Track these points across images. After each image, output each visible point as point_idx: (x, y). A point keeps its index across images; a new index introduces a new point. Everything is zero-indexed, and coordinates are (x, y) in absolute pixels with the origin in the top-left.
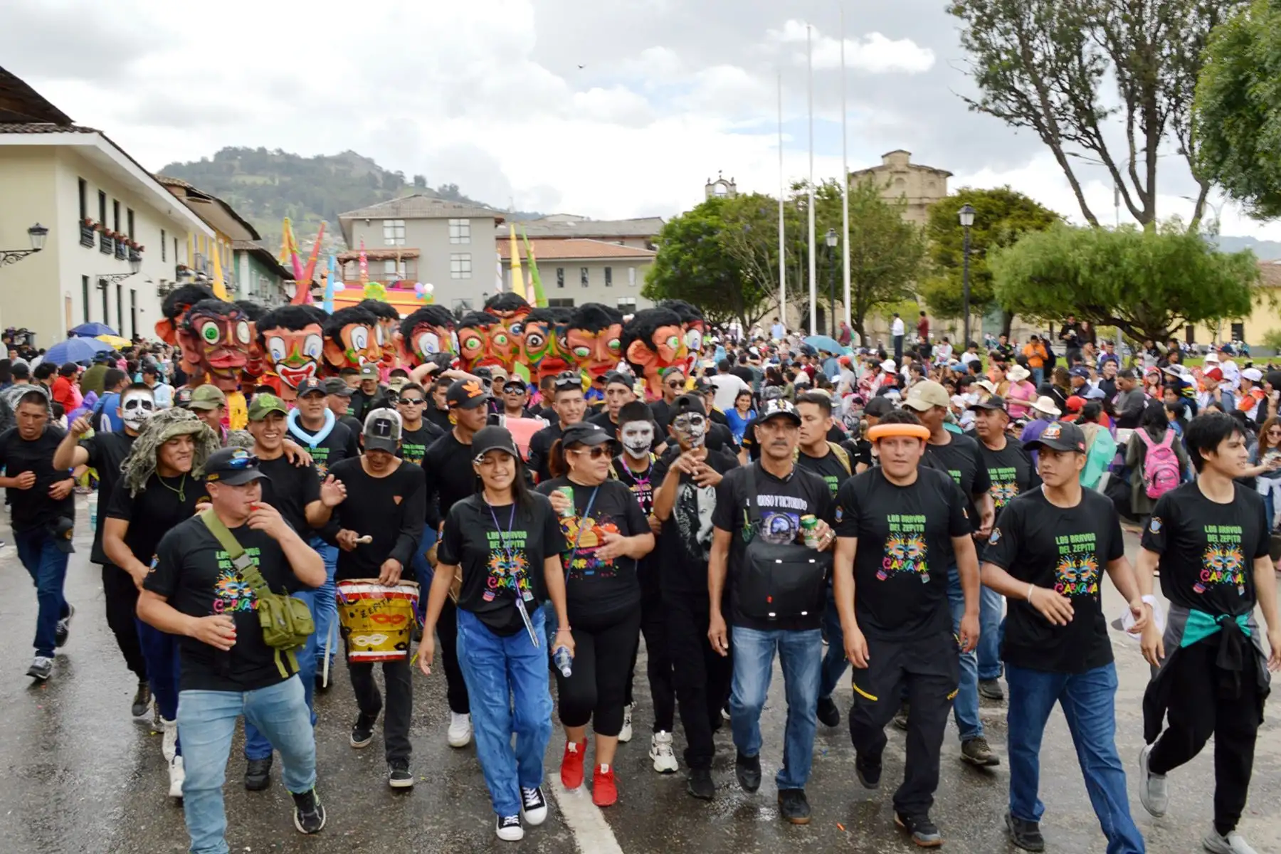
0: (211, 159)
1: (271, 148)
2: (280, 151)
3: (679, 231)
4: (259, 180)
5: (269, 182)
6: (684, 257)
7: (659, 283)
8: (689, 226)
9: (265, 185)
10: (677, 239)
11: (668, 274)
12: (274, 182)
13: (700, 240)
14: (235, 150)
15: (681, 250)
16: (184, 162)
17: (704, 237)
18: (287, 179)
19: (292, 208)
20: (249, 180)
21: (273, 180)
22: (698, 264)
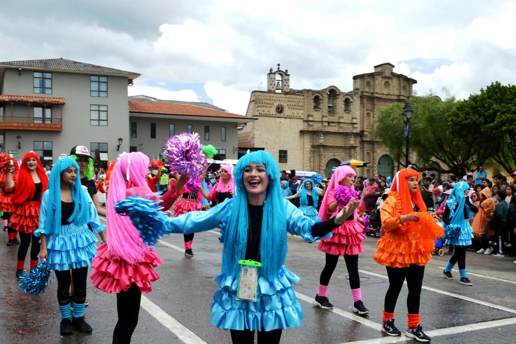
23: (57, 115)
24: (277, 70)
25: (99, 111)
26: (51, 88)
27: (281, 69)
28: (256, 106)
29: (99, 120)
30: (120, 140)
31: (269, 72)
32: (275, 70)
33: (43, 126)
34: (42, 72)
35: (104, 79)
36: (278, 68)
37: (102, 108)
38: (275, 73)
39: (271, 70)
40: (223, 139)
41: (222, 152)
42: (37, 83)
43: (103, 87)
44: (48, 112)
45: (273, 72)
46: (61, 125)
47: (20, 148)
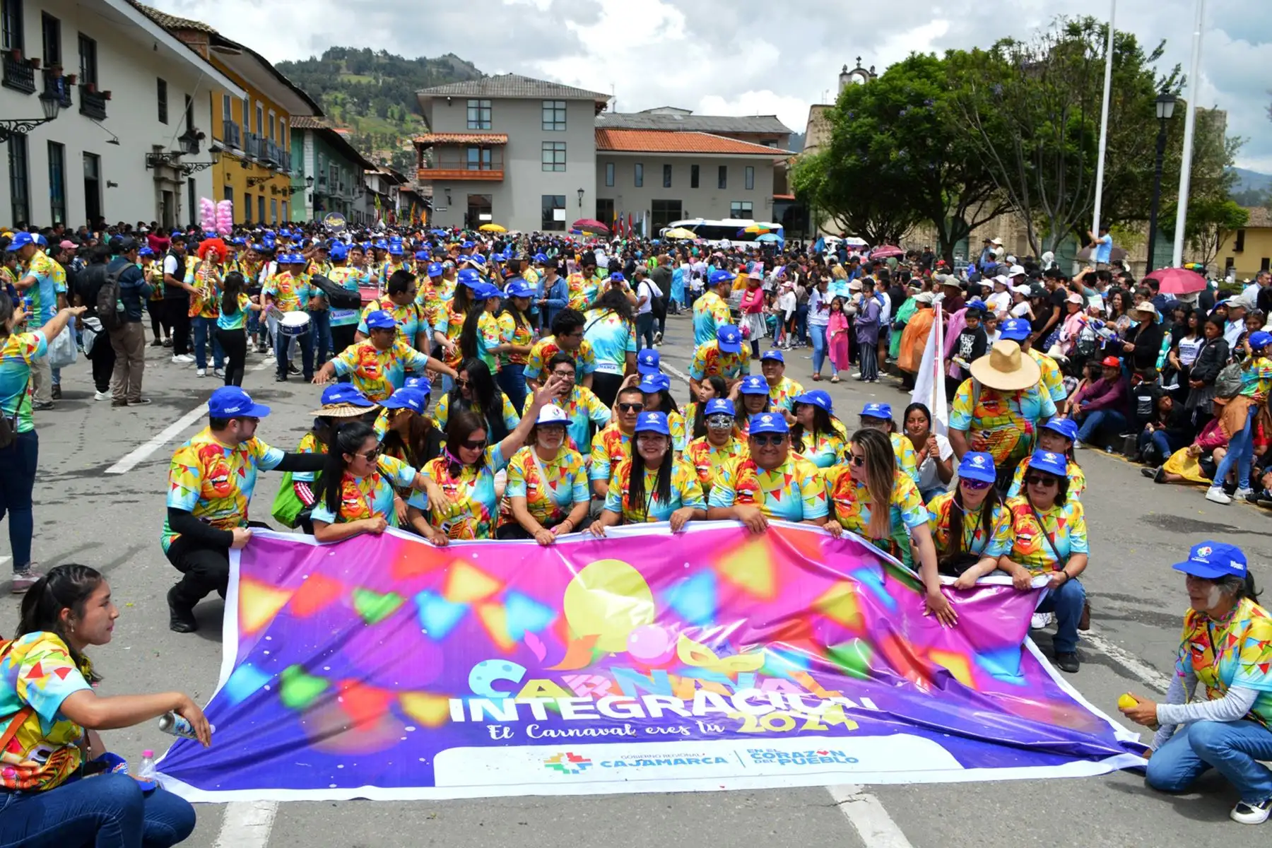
0: (319, 58)
1: (376, 49)
2: (384, 52)
3: (869, 100)
4: (365, 79)
5: (373, 82)
6: (878, 137)
7: (831, 176)
8: (885, 92)
9: (369, 85)
10: (865, 111)
11: (850, 161)
12: (378, 82)
13: (903, 112)
14: (342, 50)
15: (874, 128)
16: (294, 61)
17: (910, 107)
18: (391, 80)
19: (395, 109)
20: (354, 79)
21: (376, 79)
22: (899, 148)
23: (497, 159)
24: (856, 67)
25: (554, 150)
26: (490, 121)
27: (862, 67)
28: (816, 129)
29: (554, 163)
30: (581, 191)
31: (841, 72)
32: (852, 67)
33: (478, 174)
34: (479, 99)
35: (562, 105)
36: (858, 64)
37: (557, 147)
38: (851, 74)
39: (845, 68)
40: (749, 185)
41: (747, 206)
42: (472, 115)
43: (560, 116)
44: (486, 153)
45: (848, 72)
46: (503, 173)
47: (450, 203)
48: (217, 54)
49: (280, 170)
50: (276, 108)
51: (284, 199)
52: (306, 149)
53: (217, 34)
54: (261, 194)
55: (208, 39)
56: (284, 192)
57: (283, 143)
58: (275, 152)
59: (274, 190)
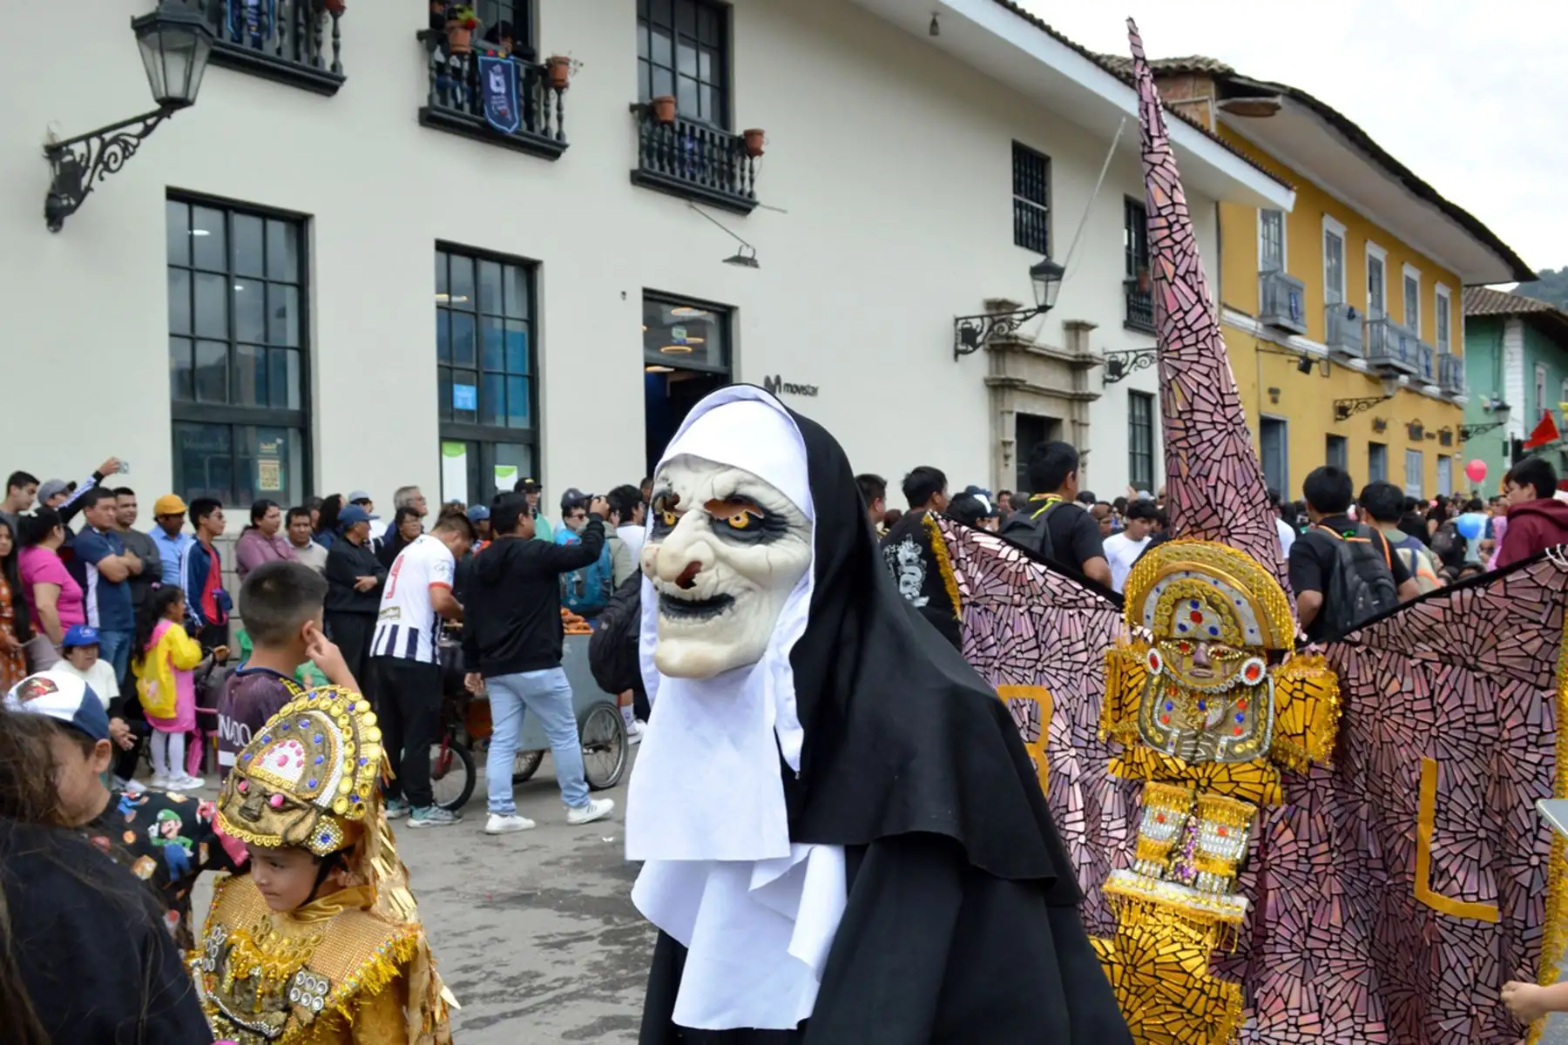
48: (1233, 121)
49: (1433, 390)
50: (1421, 261)
51: (1445, 451)
52: (1507, 357)
53: (1230, 73)
54: (1378, 439)
55: (1212, 89)
56: (1445, 438)
57: (1445, 338)
58: (1411, 349)
59: (1415, 432)
